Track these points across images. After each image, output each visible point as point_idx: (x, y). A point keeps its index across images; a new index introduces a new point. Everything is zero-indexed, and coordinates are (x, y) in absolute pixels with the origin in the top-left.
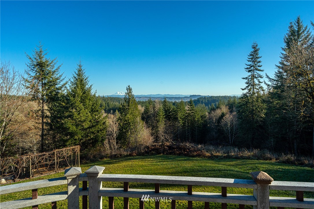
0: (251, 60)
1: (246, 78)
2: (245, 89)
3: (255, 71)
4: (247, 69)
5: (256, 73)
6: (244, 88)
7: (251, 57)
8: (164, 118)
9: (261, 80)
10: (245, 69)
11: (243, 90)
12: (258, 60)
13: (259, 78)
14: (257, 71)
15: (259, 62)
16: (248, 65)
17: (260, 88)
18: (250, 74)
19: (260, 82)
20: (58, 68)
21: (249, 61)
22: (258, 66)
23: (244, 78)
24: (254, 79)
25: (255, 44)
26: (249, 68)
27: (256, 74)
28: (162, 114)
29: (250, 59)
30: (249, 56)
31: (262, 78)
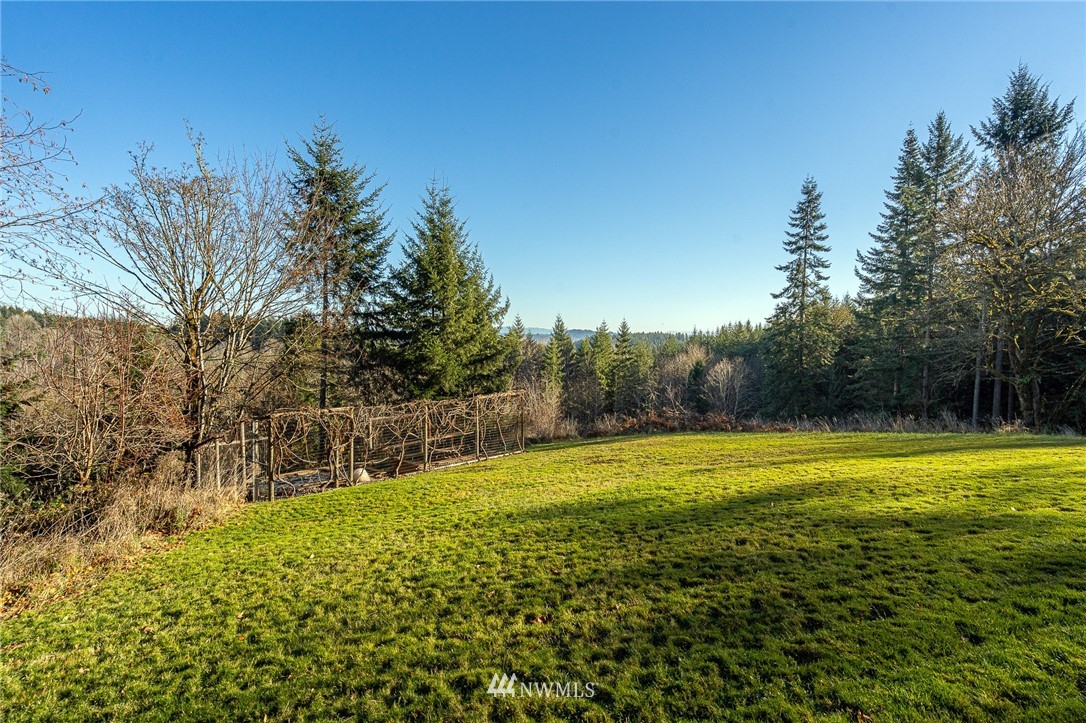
0: (798, 222)
1: (787, 268)
2: (781, 295)
3: (809, 250)
4: (790, 243)
5: (812, 255)
6: (778, 293)
7: (798, 216)
8: (563, 371)
9: (824, 272)
10: (785, 243)
11: (775, 296)
12: (817, 224)
13: (820, 269)
14: (815, 252)
15: (822, 227)
16: (793, 235)
17: (817, 293)
18: (795, 257)
19: (820, 278)
20: (375, 194)
21: (793, 225)
22: (818, 239)
23: (781, 269)
24: (807, 270)
25: (811, 182)
26: (795, 243)
27: (812, 257)
28: (555, 359)
29: (796, 219)
30: (794, 212)
31: (826, 267)
